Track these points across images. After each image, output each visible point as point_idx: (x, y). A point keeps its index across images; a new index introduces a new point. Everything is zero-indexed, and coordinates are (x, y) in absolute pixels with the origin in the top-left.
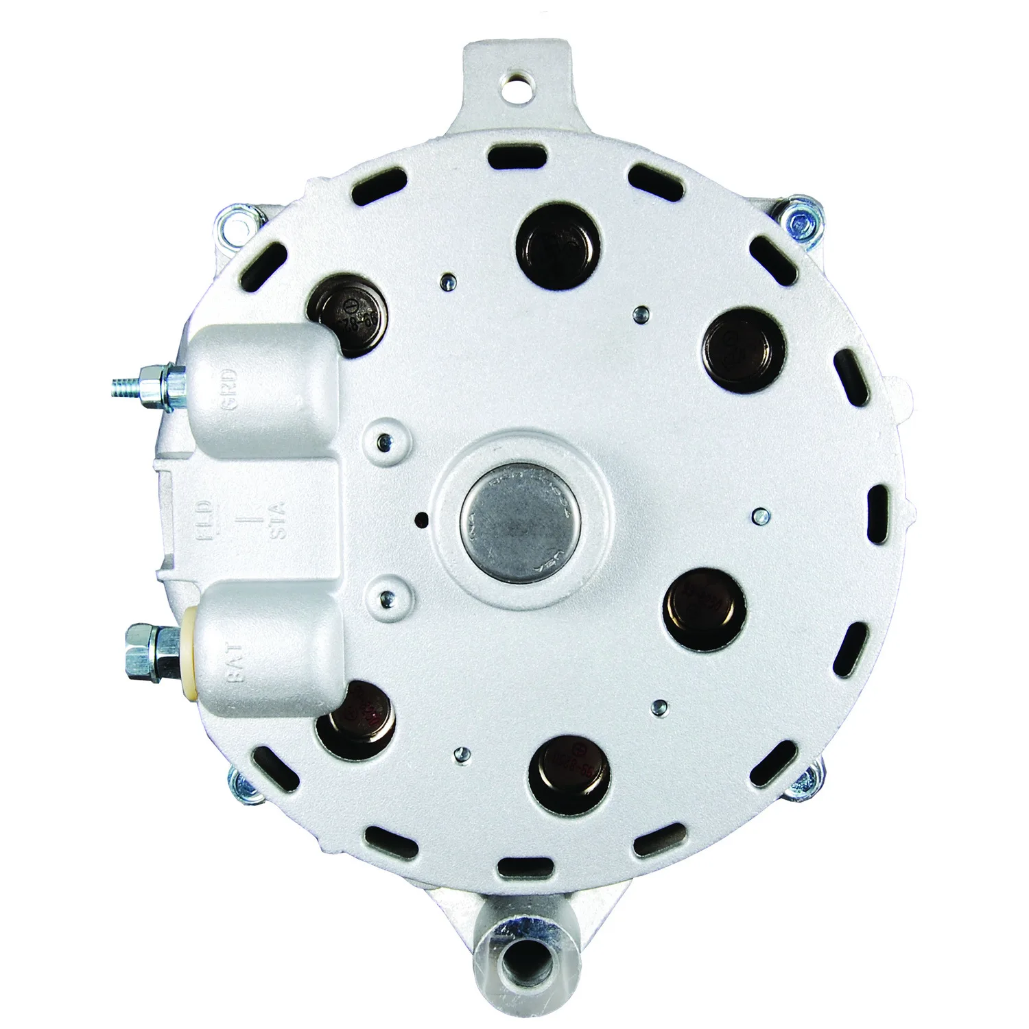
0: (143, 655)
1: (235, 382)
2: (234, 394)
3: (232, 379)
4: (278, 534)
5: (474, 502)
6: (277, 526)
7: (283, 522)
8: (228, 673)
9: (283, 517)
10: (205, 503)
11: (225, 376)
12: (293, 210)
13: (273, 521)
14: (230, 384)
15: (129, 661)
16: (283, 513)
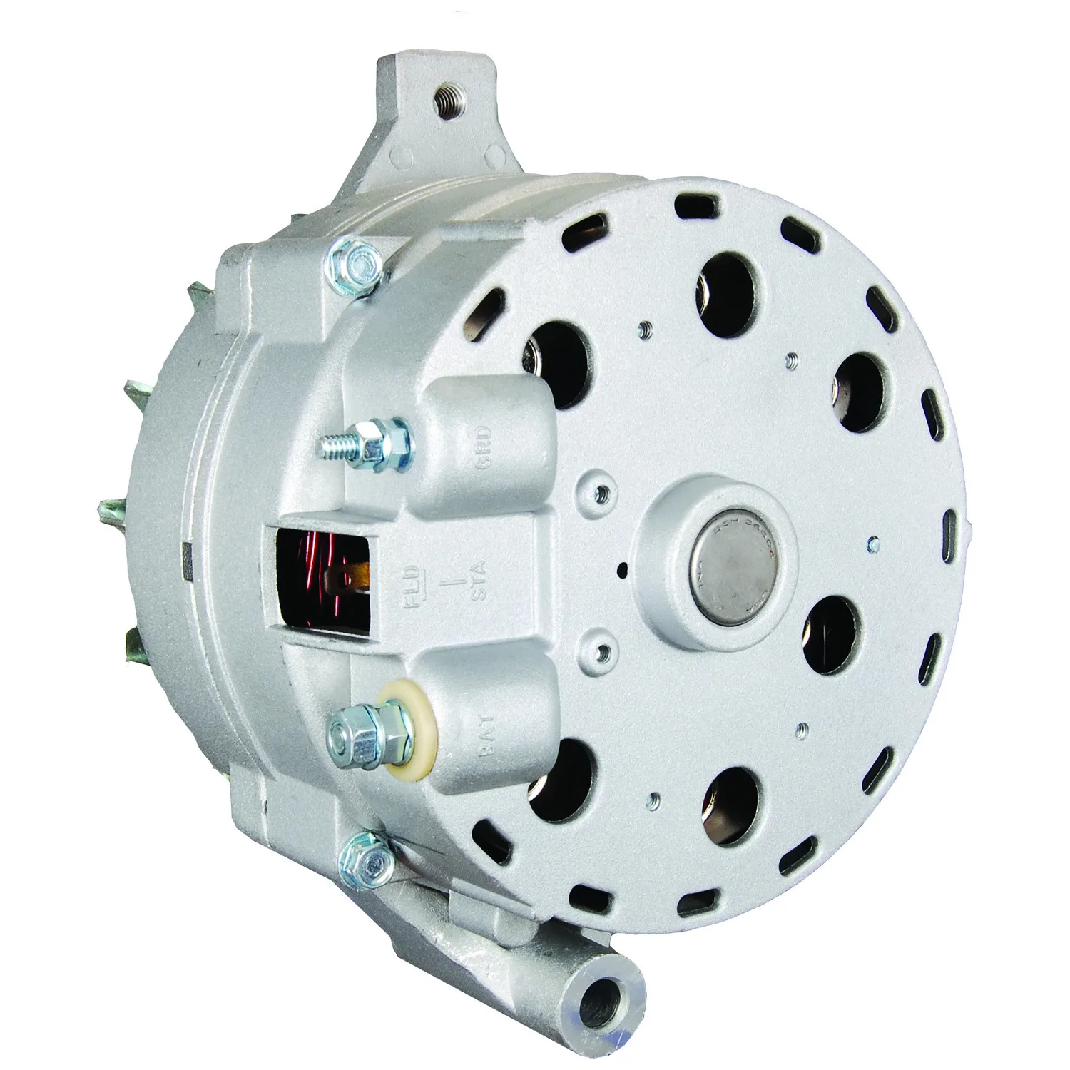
0: (370, 739)
1: (490, 440)
2: (489, 451)
3: (486, 437)
4: (479, 596)
5: (702, 550)
6: (478, 587)
7: (483, 582)
8: (480, 748)
9: (483, 577)
10: (413, 568)
11: (480, 433)
12: (515, 256)
13: (475, 582)
14: (484, 441)
15: (357, 747)
16: (483, 573)
